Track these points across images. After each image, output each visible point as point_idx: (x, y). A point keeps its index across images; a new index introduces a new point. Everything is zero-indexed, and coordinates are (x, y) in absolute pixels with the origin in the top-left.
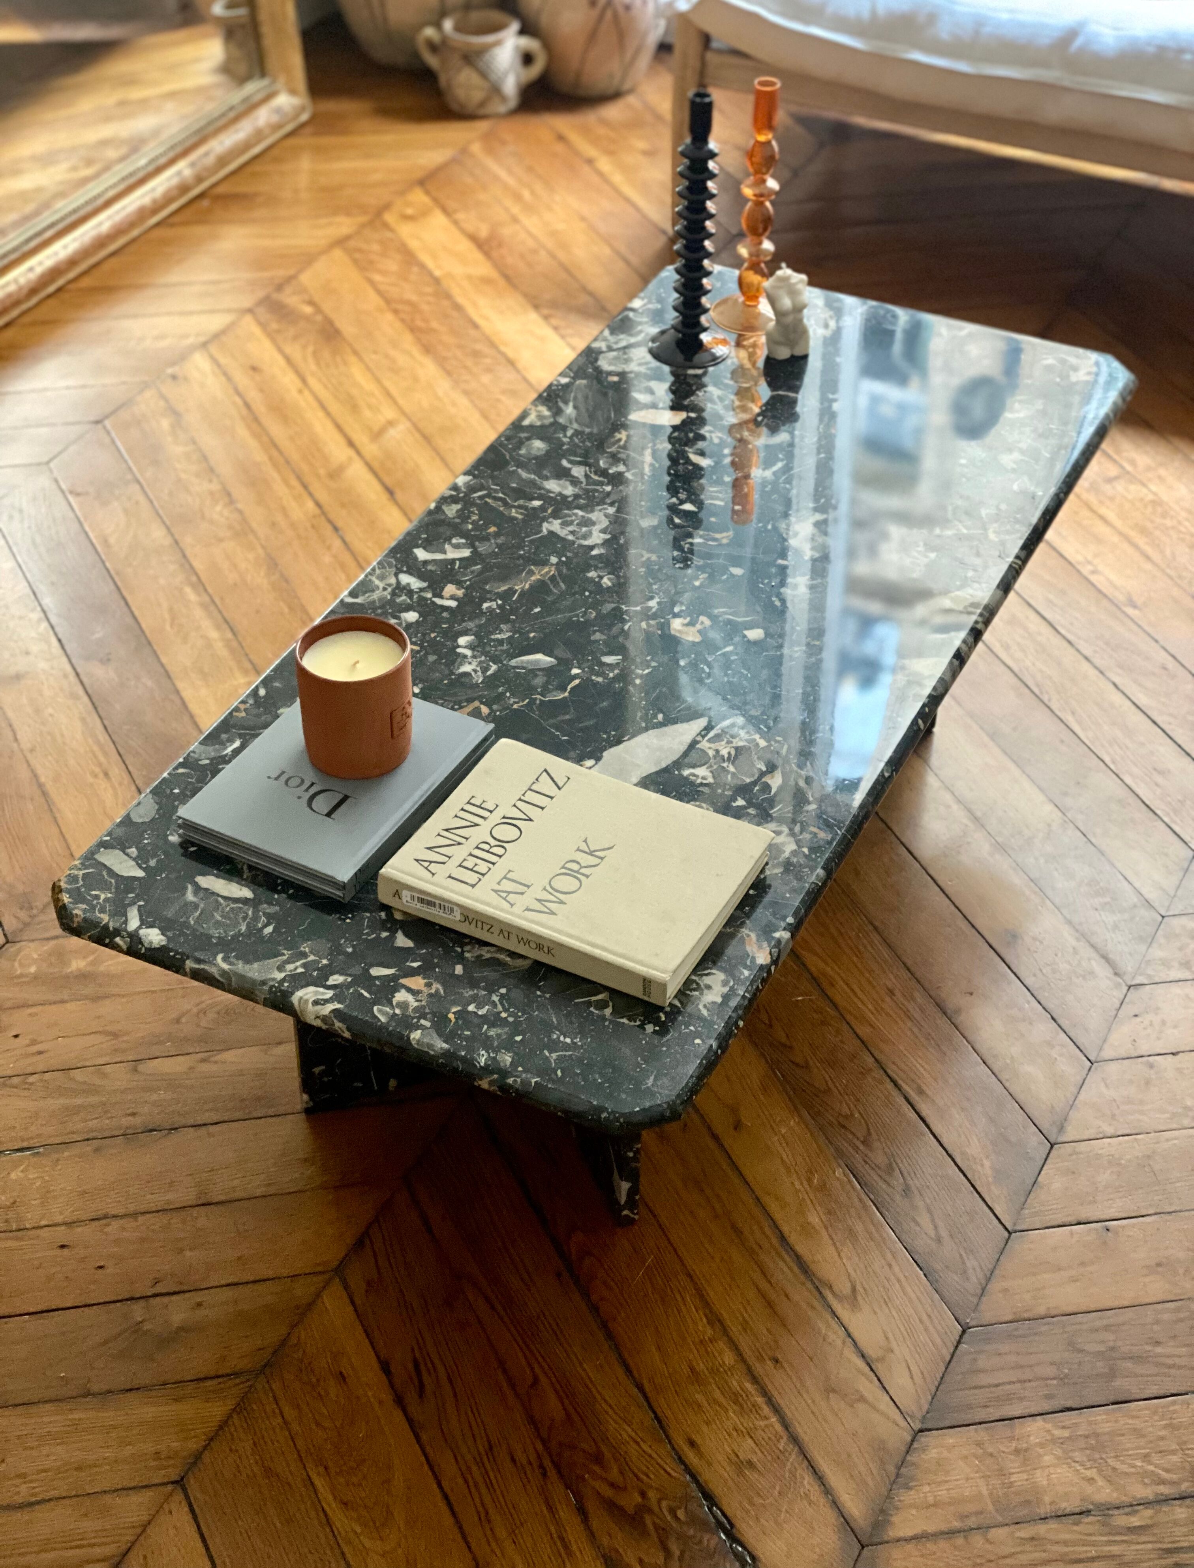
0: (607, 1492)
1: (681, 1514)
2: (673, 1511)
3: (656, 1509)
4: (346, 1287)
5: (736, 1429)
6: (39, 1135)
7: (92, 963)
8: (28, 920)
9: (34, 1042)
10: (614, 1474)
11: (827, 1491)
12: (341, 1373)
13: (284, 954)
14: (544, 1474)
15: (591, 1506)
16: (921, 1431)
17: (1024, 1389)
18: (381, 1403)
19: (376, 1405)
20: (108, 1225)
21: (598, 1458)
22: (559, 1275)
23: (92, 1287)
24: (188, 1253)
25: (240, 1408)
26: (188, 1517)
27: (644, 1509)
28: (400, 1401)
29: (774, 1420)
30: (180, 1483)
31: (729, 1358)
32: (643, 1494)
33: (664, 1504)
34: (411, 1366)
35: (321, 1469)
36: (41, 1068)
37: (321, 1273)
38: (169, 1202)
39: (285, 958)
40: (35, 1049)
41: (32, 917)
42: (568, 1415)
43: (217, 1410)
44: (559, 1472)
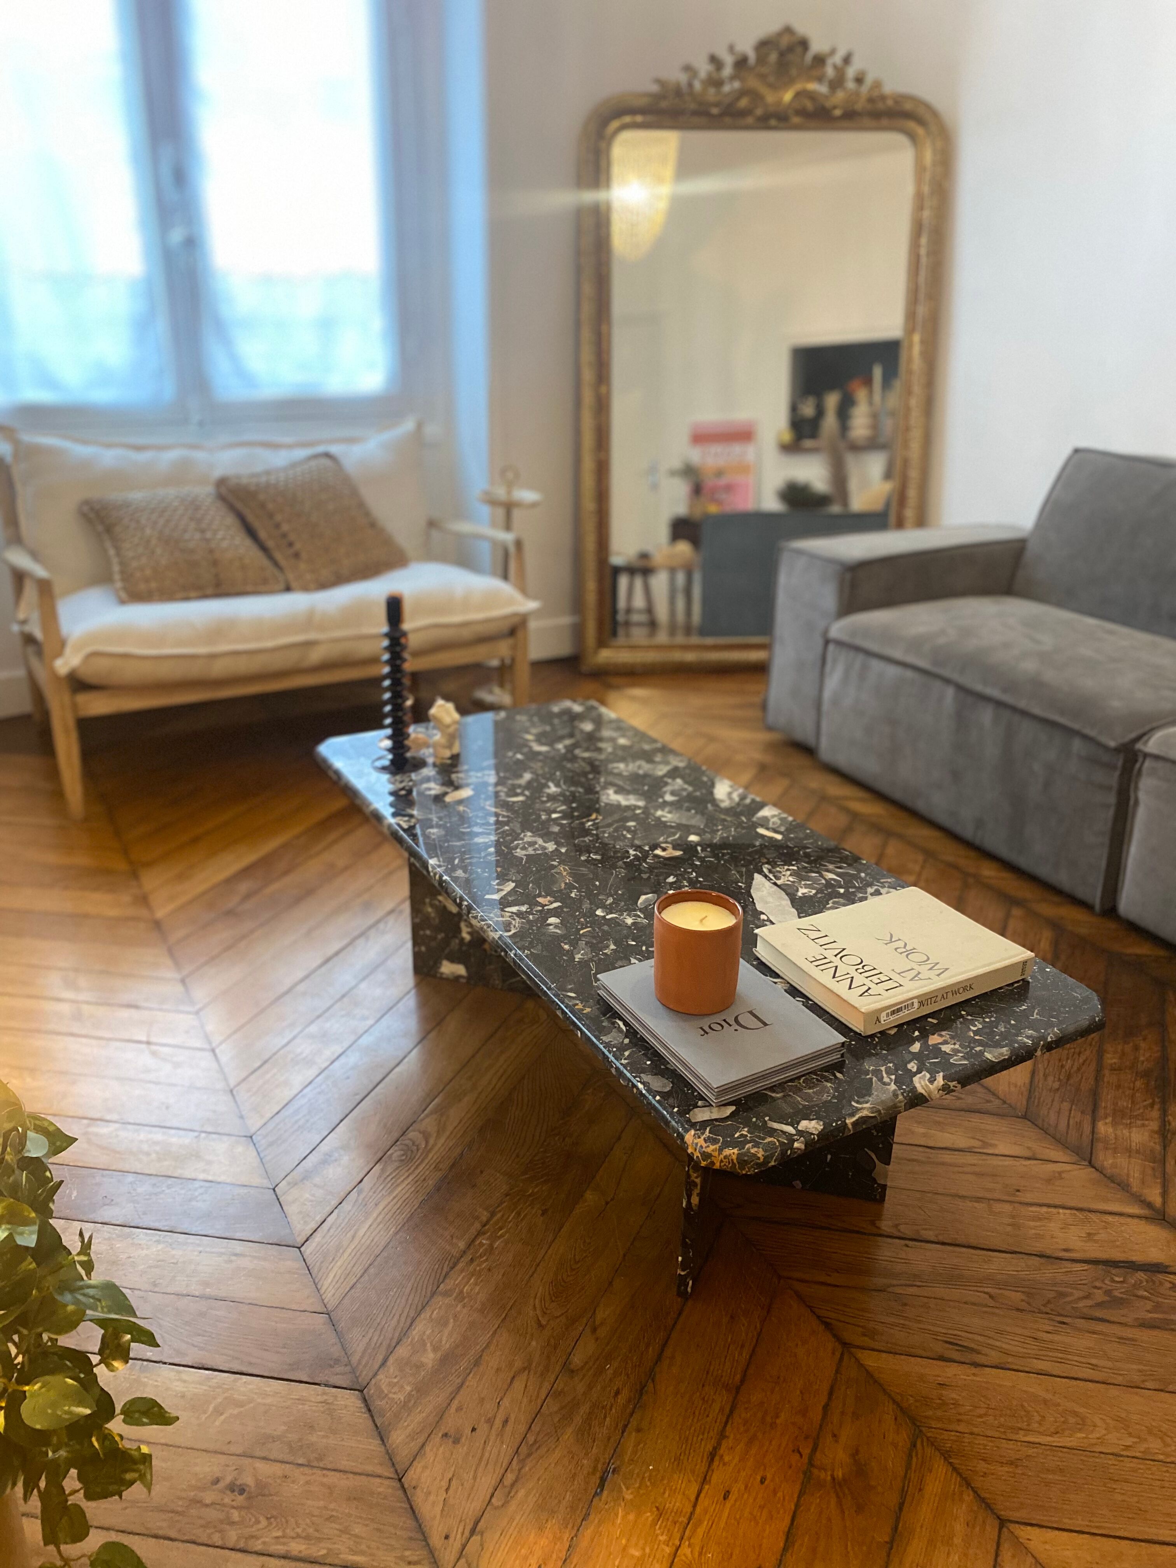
0: (1089, 1302)
1: (1117, 1279)
2: (1113, 1281)
3: (1110, 1288)
4: (863, 1348)
5: (1062, 1228)
6: (597, 1460)
7: (435, 1349)
8: (348, 1368)
9: (490, 1421)
10: (1077, 1294)
11: (1121, 1214)
12: (940, 1384)
13: (871, 1079)
14: (1064, 1323)
15: (1099, 1314)
16: (1090, 1162)
17: (1074, 1117)
18: (974, 1374)
19: (975, 1378)
20: (722, 1457)
21: (1062, 1295)
22: (907, 1246)
23: (780, 1494)
24: (778, 1421)
25: (946, 1455)
26: (1037, 1530)
27: (1108, 1293)
28: (976, 1365)
29: (1061, 1211)
30: (1003, 1522)
31: (1007, 1208)
32: (1099, 1288)
33: (1107, 1282)
34: (947, 1346)
35: (1022, 1432)
36: (522, 1428)
37: (842, 1354)
38: (722, 1410)
39: (874, 1079)
40: (498, 1423)
41: (349, 1363)
42: (1023, 1292)
43: (940, 1468)
44: (1066, 1316)
